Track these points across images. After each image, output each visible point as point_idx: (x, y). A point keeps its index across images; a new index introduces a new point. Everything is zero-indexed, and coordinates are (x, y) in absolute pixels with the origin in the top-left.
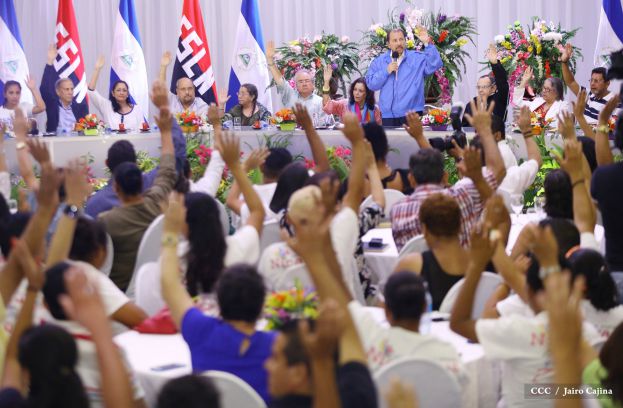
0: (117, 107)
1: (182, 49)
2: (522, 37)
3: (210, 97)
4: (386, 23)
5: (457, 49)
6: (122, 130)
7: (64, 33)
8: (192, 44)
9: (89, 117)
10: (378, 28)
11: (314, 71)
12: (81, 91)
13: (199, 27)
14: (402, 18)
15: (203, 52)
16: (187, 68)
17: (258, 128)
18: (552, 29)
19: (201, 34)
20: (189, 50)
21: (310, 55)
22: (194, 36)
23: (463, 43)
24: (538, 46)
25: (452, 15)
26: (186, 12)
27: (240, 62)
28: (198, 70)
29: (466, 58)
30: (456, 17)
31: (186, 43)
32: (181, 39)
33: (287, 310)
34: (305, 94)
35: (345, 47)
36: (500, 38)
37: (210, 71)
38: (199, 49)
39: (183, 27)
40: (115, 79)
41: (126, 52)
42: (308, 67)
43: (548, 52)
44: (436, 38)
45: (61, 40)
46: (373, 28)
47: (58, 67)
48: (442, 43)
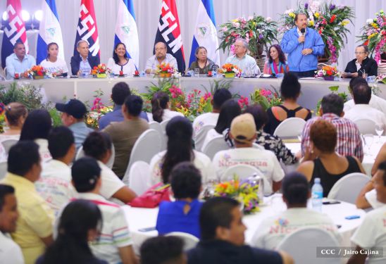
1: (162, 23)
2: (384, 20)
3: (179, 56)
4: (296, 9)
5: (342, 27)
6: (122, 75)
7: (86, 11)
8: (169, 20)
9: (100, 66)
10: (290, 13)
11: (248, 40)
12: (95, 49)
13: (173, 9)
14: (306, 6)
15: (175, 26)
16: (165, 36)
17: (210, 76)
19: (175, 13)
20: (166, 24)
21: (245, 29)
22: (170, 15)
23: (346, 23)
25: (339, 5)
27: (200, 32)
28: (172, 37)
29: (347, 34)
30: (342, 6)
31: (164, 19)
32: (161, 16)
35: (268, 24)
36: (370, 21)
37: (180, 37)
38: (173, 23)
39: (163, 9)
41: (125, 24)
44: (328, 20)
45: (84, 16)
46: (287, 12)
47: (81, 33)
48: (332, 23)
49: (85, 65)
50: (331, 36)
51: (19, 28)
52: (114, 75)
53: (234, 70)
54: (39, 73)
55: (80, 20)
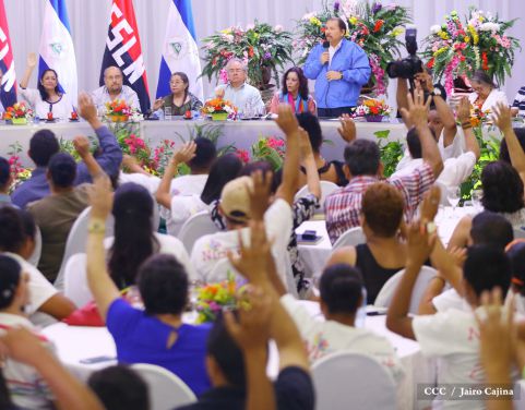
0: (45, 96)
1: (112, 37)
2: (459, 27)
3: (140, 87)
4: (320, 11)
5: (393, 39)
6: (51, 119)
8: (123, 32)
9: (17, 105)
10: (311, 17)
11: (247, 61)
13: (129, 15)
14: (337, 7)
15: (133, 41)
16: (117, 56)
17: (189, 118)
18: (490, 19)
19: (133, 23)
20: (119, 38)
21: (242, 44)
22: (124, 24)
23: (399, 32)
24: (476, 37)
25: (387, 4)
27: (171, 51)
28: (129, 59)
29: (401, 48)
30: (392, 6)
31: (116, 31)
32: (111, 27)
33: (218, 303)
34: (236, 84)
35: (278, 37)
36: (437, 28)
37: (140, 59)
38: (129, 37)
39: (114, 16)
40: (43, 68)
42: (241, 57)
43: (486, 43)
44: (371, 27)
46: (307, 16)
48: (377, 33)
50: (376, 52)
52: (39, 120)
53: (226, 108)
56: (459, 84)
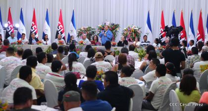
2: (130, 29)
3: (64, 38)
5: (116, 31)
7: (34, 24)
10: (100, 25)
12: (37, 36)
13: (62, 24)
14: (105, 24)
16: (59, 32)
18: (136, 27)
20: (60, 29)
21: (86, 31)
22: (61, 26)
23: (117, 29)
24: (133, 30)
26: (60, 20)
27: (71, 32)
28: (62, 33)
29: (118, 32)
30: (116, 24)
31: (59, 27)
34: (84, 39)
35: (93, 29)
36: (125, 29)
37: (64, 33)
38: (62, 28)
39: (59, 24)
41: (47, 28)
43: (135, 32)
44: (112, 28)
45: (33, 25)
47: (32, 31)
48: (113, 29)
49: (34, 41)
51: (11, 28)
54: (19, 43)
55: (32, 27)
56: (130, 40)
